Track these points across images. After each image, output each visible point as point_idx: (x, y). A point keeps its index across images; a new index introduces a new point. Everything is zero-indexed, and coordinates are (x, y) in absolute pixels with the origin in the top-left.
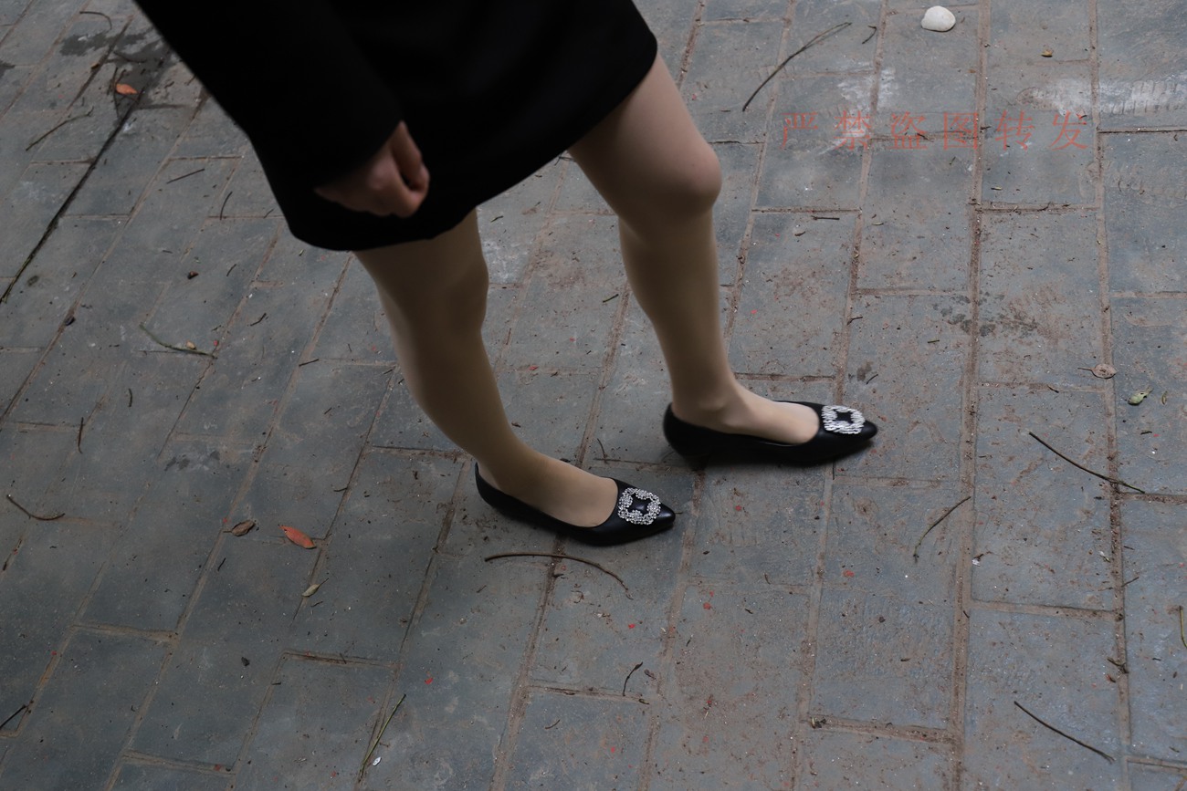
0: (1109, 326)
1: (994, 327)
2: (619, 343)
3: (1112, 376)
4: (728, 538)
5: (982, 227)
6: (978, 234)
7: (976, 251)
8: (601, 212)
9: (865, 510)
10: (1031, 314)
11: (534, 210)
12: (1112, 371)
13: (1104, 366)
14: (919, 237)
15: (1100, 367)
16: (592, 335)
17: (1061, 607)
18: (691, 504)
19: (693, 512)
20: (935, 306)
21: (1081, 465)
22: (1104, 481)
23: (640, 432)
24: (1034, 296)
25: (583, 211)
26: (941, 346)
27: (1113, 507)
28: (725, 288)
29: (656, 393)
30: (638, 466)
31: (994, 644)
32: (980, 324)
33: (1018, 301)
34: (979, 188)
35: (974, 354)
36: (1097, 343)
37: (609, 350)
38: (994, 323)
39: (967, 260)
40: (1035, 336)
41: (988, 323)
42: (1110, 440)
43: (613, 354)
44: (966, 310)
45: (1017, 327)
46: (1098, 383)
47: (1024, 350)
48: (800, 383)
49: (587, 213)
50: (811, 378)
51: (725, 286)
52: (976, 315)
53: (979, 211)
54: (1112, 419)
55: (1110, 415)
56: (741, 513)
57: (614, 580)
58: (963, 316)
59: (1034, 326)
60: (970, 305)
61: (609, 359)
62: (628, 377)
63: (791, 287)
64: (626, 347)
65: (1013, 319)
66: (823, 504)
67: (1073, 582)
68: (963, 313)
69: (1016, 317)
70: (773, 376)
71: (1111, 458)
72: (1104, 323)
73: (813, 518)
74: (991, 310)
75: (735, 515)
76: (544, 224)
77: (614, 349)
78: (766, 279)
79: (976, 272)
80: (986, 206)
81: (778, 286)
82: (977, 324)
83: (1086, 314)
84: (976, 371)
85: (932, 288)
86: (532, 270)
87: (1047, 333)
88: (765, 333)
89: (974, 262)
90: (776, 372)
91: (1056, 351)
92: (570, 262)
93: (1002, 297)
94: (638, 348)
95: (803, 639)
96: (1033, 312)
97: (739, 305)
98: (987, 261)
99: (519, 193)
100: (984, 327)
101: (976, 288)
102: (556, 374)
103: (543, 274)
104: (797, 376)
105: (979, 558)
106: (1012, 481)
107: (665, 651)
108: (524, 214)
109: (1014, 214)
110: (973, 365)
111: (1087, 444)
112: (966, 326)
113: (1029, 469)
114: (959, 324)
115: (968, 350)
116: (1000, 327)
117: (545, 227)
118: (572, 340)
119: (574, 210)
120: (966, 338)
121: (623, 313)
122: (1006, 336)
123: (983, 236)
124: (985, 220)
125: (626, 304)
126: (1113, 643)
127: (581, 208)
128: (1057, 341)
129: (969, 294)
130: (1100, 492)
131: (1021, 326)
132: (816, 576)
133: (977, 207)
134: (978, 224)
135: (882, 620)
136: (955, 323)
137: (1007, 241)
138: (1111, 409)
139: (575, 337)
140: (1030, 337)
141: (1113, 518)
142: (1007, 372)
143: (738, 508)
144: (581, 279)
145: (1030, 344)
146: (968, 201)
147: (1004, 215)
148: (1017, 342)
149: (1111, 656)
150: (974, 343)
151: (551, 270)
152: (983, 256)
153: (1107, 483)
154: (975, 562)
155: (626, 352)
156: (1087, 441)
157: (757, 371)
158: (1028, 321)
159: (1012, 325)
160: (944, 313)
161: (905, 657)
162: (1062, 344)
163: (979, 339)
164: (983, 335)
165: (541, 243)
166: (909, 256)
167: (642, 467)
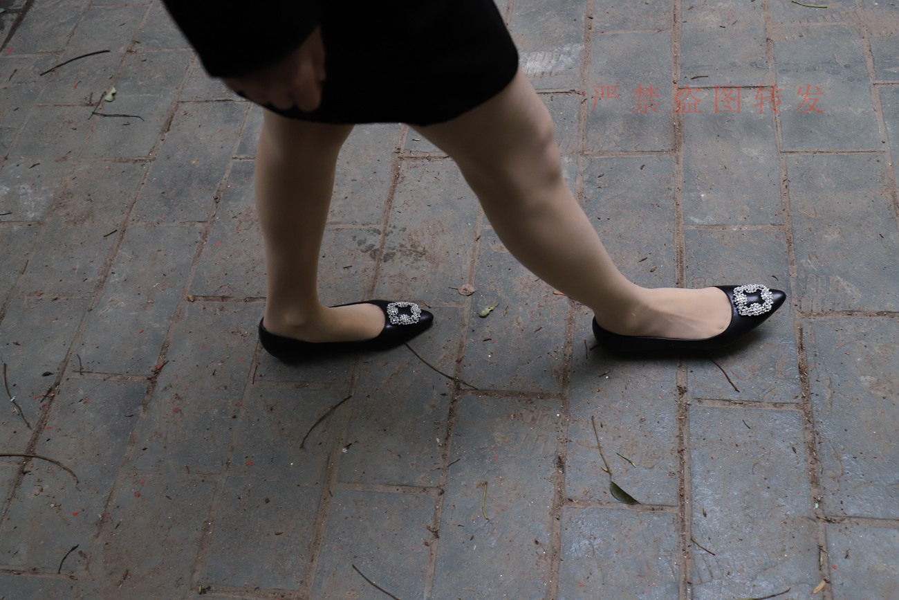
0: (477, 253)
1: (394, 254)
2: (110, 272)
3: (471, 294)
4: (164, 435)
5: (400, 172)
6: (397, 177)
7: (393, 191)
8: (117, 160)
9: (272, 409)
10: (423, 244)
11: (65, 158)
12: (472, 289)
13: (467, 286)
14: (353, 180)
15: (464, 286)
16: (91, 265)
17: (401, 485)
18: (141, 408)
19: (141, 415)
20: (354, 238)
21: (436, 367)
22: (450, 380)
23: (112, 348)
24: (428, 228)
25: (103, 159)
26: (352, 271)
27: (454, 401)
28: (200, 224)
29: (131, 314)
30: (106, 376)
31: (347, 518)
32: (385, 252)
33: (416, 232)
34: (404, 139)
35: (376, 278)
36: (466, 267)
37: (102, 277)
38: (395, 251)
39: (385, 199)
40: (423, 262)
41: (391, 251)
42: (461, 347)
43: (104, 281)
44: (375, 240)
45: (411, 254)
46: (462, 298)
47: (414, 273)
48: (242, 303)
49: (105, 161)
50: (252, 299)
51: (200, 222)
52: (383, 244)
53: (401, 158)
54: (465, 329)
55: (465, 325)
56: (179, 414)
57: (69, 475)
58: (373, 246)
59: (423, 253)
60: (380, 237)
61: (100, 285)
62: (112, 301)
63: (250, 222)
64: (115, 275)
65: (409, 248)
66: (241, 405)
67: (412, 465)
68: (373, 243)
69: (412, 246)
70: (223, 298)
71: (459, 361)
72: (474, 250)
73: (230, 417)
74: (395, 240)
75: (173, 417)
76: (71, 170)
77: (106, 277)
78: (232, 215)
79: (390, 209)
80: (407, 154)
81: (240, 222)
82: (382, 252)
83: (462, 243)
84: (375, 291)
85: (355, 223)
86: (55, 209)
87: (432, 259)
88: (223, 261)
89: (390, 200)
90: (226, 294)
91: (435, 273)
92: (85, 202)
93: (404, 229)
94: (124, 275)
95: (205, 519)
96: (425, 242)
97: (208, 239)
98: (399, 199)
99: (56, 144)
100: (387, 254)
101: (387, 222)
102: (56, 299)
103: (62, 213)
104: (242, 297)
105: (348, 447)
106: (383, 382)
107: (99, 534)
108: (57, 161)
109: (426, 161)
110: (374, 286)
111: (443, 350)
112: (374, 253)
113: (398, 372)
114: (369, 252)
115: (372, 273)
116: (399, 254)
117: (71, 173)
118: (74, 269)
119: (96, 158)
120: (372, 263)
121: (118, 246)
122: (402, 262)
123: (400, 179)
124: (404, 166)
125: (122, 238)
126: (433, 513)
127: (102, 157)
128: (438, 265)
129: (380, 227)
130: (446, 390)
131: (414, 253)
132: (225, 465)
133: (400, 155)
134: (399, 169)
135: (267, 501)
136: (366, 252)
137: (416, 183)
138: (466, 321)
139: (77, 267)
140: (419, 262)
141: (451, 410)
142: (397, 292)
143: (176, 411)
144: (91, 217)
145: (418, 268)
146: (394, 150)
147: (418, 162)
148: (408, 267)
149: (429, 524)
150: (377, 268)
151: (69, 210)
152: (396, 195)
153: (452, 383)
154: (345, 450)
155: (114, 279)
156: (444, 348)
157: (212, 294)
158: (420, 249)
159: (408, 253)
160: (360, 243)
161: (280, 531)
162: (441, 268)
163: (382, 264)
164: (385, 261)
165: (66, 186)
166: (343, 196)
167: (109, 378)
